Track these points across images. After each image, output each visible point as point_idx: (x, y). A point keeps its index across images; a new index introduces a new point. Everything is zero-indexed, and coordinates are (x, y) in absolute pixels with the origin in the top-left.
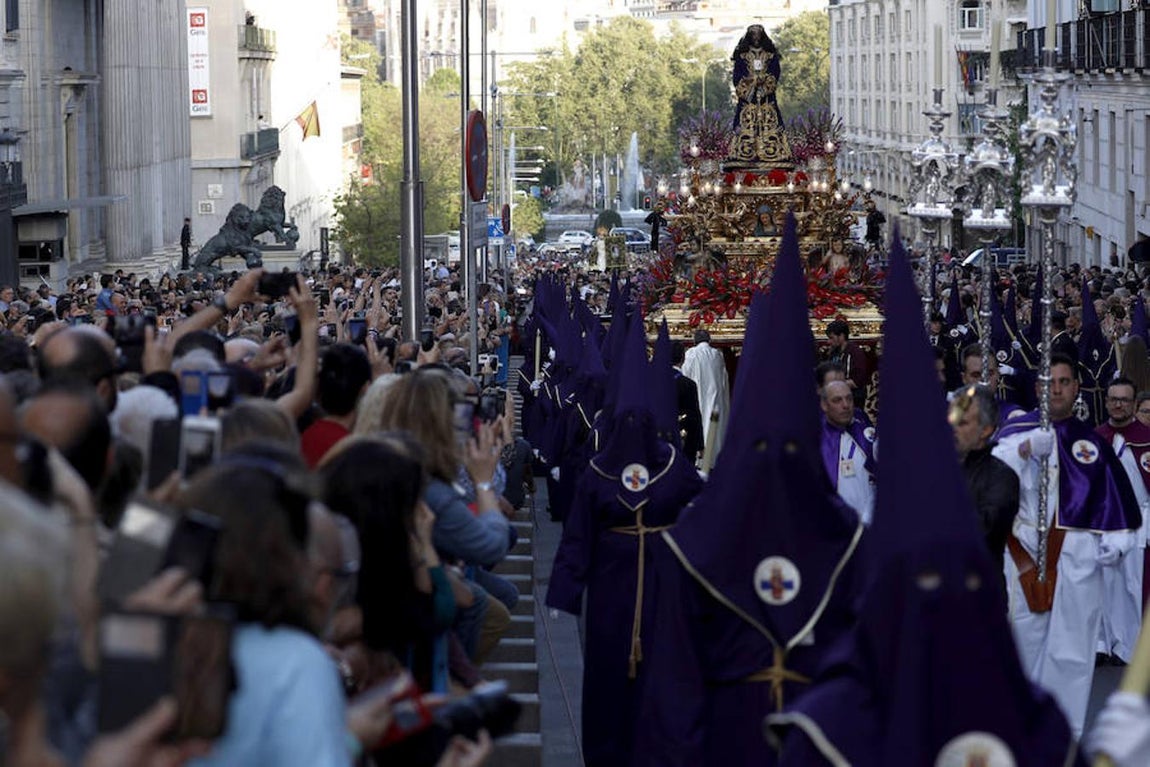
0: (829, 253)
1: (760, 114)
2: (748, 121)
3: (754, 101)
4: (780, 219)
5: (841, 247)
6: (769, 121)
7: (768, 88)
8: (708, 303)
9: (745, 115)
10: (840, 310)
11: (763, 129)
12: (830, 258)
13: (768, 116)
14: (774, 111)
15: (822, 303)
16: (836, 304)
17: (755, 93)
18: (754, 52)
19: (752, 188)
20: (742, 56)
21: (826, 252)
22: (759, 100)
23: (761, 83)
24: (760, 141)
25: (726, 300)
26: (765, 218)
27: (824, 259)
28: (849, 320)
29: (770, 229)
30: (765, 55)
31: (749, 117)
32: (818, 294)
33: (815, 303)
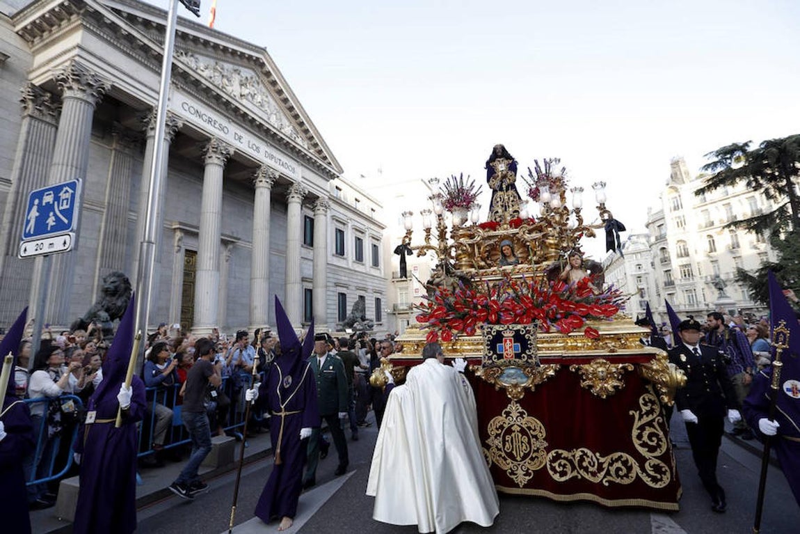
0: (568, 268)
1: (506, 197)
2: (498, 202)
3: (501, 189)
4: (521, 253)
5: (579, 261)
6: (512, 201)
7: (510, 180)
8: (447, 321)
9: (496, 199)
10: (588, 322)
11: (509, 207)
12: (568, 274)
13: (511, 199)
14: (516, 195)
15: (565, 316)
16: (583, 317)
17: (501, 185)
18: (499, 161)
19: (497, 232)
20: (491, 164)
21: (564, 268)
22: (505, 189)
23: (504, 177)
24: (507, 214)
25: (463, 318)
26: (507, 251)
27: (563, 274)
28: (600, 333)
29: (512, 259)
30: (506, 162)
31: (499, 199)
32: (561, 307)
33: (559, 316)
